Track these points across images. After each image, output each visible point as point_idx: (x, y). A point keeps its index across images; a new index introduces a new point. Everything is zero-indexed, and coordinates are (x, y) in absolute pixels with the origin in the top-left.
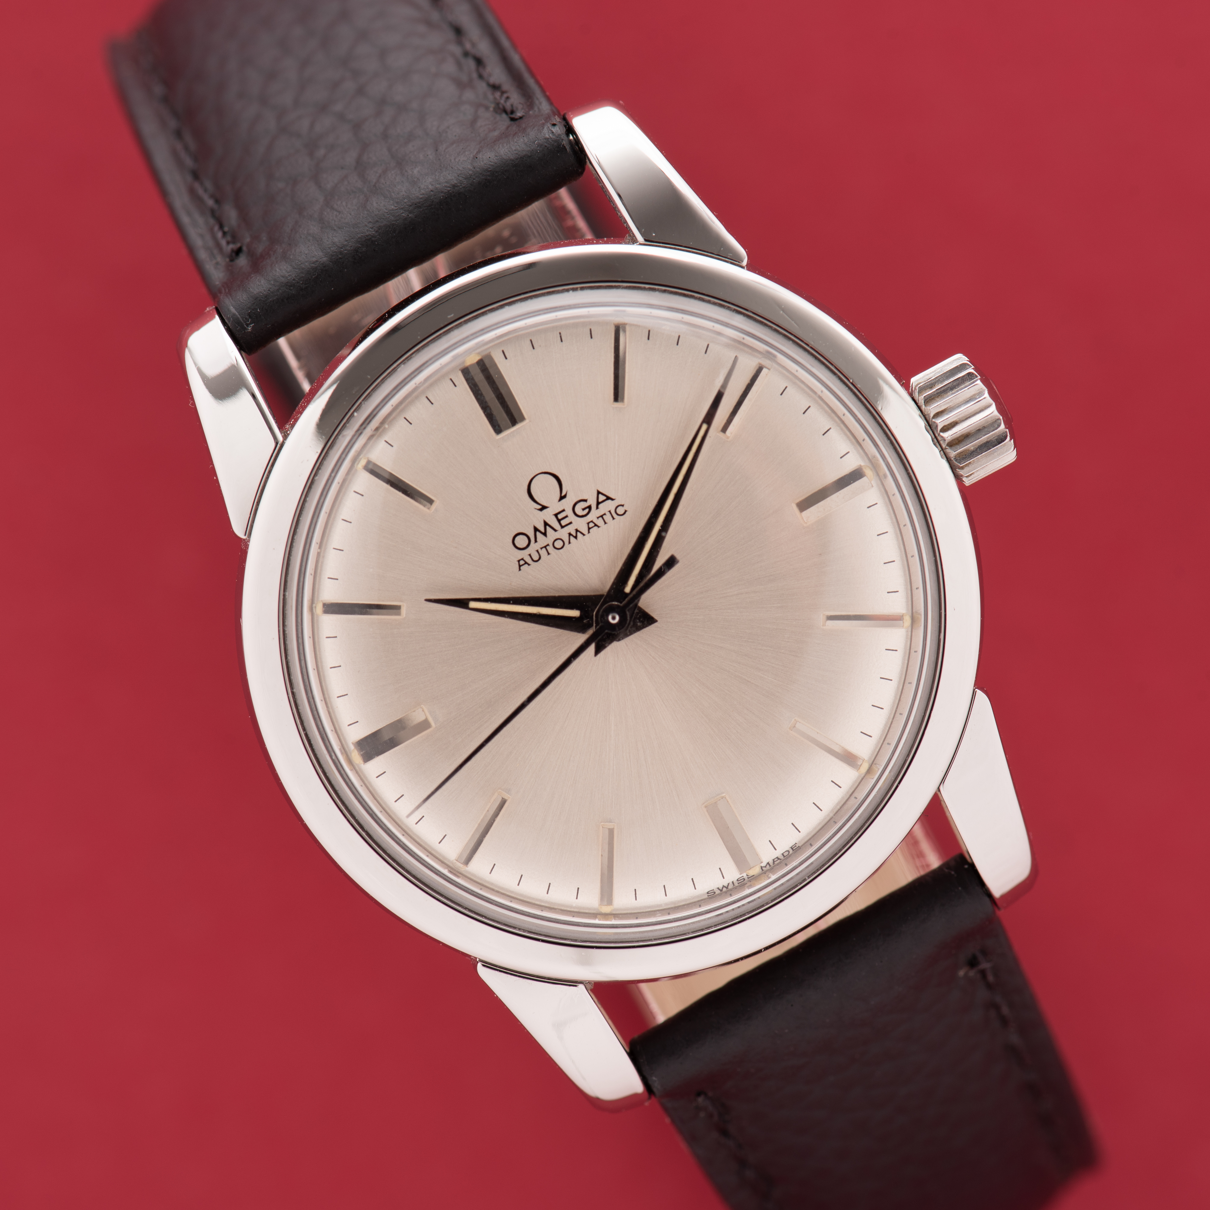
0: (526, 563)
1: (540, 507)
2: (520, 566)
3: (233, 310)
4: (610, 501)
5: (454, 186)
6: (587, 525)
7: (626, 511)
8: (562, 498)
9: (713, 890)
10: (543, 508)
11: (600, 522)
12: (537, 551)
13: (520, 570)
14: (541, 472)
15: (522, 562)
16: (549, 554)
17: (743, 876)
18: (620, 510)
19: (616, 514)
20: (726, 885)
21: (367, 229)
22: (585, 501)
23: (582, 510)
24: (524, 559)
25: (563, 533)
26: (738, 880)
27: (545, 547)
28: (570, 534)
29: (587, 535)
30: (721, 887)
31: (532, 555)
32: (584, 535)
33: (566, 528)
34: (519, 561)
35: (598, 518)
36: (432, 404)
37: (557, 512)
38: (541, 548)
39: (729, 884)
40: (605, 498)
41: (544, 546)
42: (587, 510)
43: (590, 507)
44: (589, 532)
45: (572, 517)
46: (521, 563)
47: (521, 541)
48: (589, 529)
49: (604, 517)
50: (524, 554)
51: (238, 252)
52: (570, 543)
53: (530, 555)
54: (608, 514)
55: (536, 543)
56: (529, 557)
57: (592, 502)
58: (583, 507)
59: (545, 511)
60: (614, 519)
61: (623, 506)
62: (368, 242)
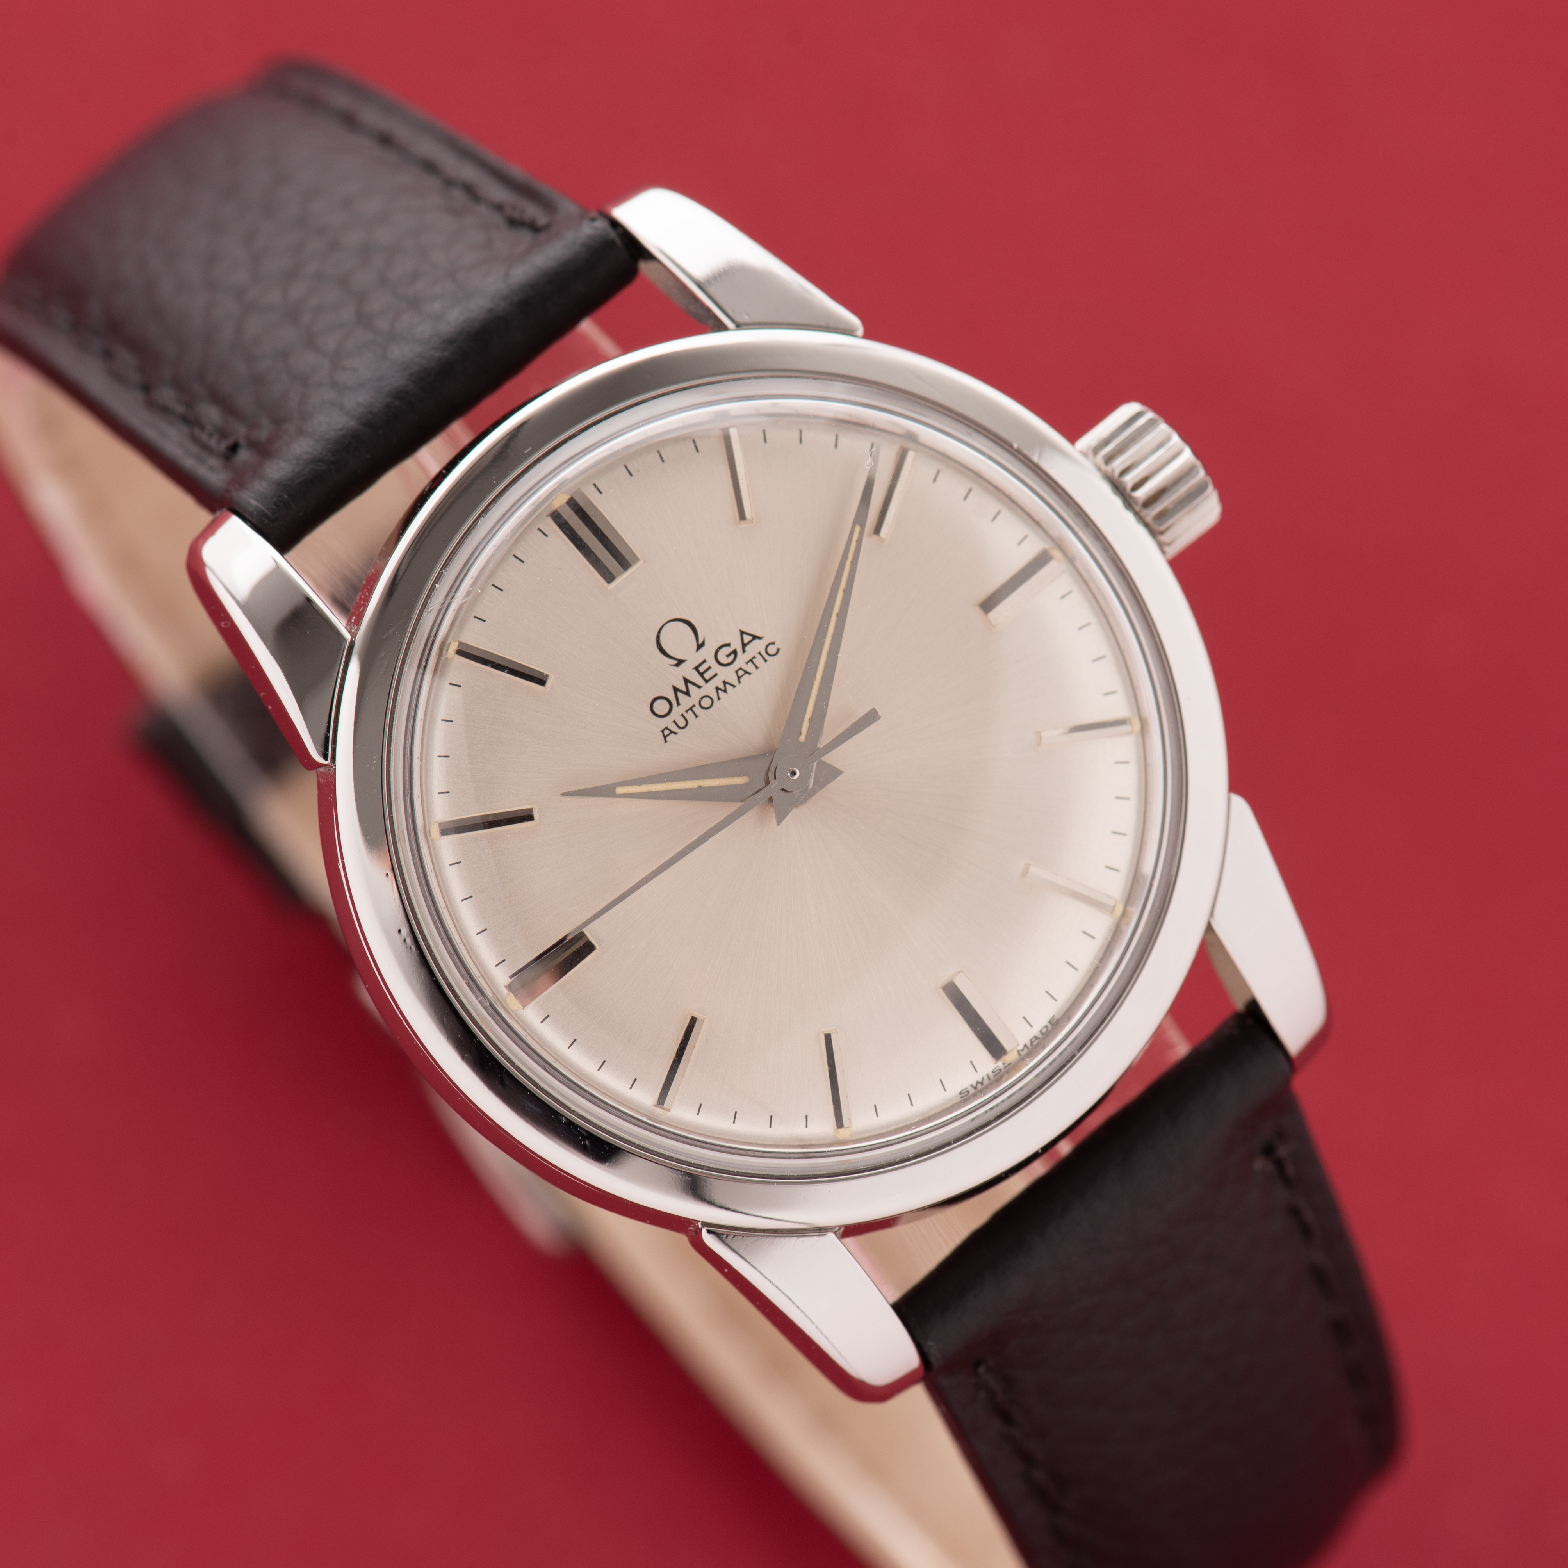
0: (671, 732)
1: (675, 662)
2: (665, 737)
3: (254, 502)
4: (757, 641)
5: (490, 311)
6: (735, 674)
7: (778, 650)
8: (700, 646)
9: (966, 1088)
10: (680, 662)
11: (750, 668)
12: (682, 715)
13: (666, 741)
14: (669, 619)
15: (666, 732)
16: (696, 716)
17: (998, 1066)
18: (772, 649)
19: (766, 655)
20: (980, 1080)
21: (396, 380)
22: (728, 645)
23: (726, 658)
24: (669, 727)
25: (709, 689)
26: (993, 1072)
27: (691, 709)
28: (717, 689)
29: (738, 687)
30: (974, 1084)
31: (676, 721)
32: (734, 686)
33: (711, 682)
34: (663, 731)
35: (747, 663)
36: (523, 562)
37: (696, 664)
38: (687, 711)
39: (983, 1078)
40: (750, 638)
41: (689, 707)
42: (732, 656)
43: (735, 652)
44: (739, 682)
45: (716, 668)
46: (666, 734)
47: (661, 707)
48: (739, 678)
49: (754, 660)
50: (667, 722)
51: (234, 448)
52: (719, 699)
53: (674, 722)
54: (758, 656)
55: (680, 706)
56: (674, 724)
57: (737, 645)
58: (727, 653)
59: (682, 665)
60: (766, 661)
61: (773, 643)
62: (400, 395)
